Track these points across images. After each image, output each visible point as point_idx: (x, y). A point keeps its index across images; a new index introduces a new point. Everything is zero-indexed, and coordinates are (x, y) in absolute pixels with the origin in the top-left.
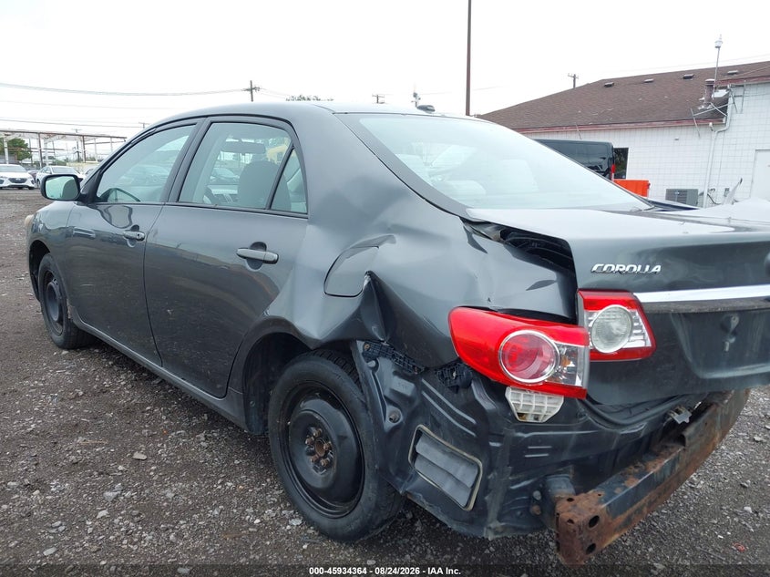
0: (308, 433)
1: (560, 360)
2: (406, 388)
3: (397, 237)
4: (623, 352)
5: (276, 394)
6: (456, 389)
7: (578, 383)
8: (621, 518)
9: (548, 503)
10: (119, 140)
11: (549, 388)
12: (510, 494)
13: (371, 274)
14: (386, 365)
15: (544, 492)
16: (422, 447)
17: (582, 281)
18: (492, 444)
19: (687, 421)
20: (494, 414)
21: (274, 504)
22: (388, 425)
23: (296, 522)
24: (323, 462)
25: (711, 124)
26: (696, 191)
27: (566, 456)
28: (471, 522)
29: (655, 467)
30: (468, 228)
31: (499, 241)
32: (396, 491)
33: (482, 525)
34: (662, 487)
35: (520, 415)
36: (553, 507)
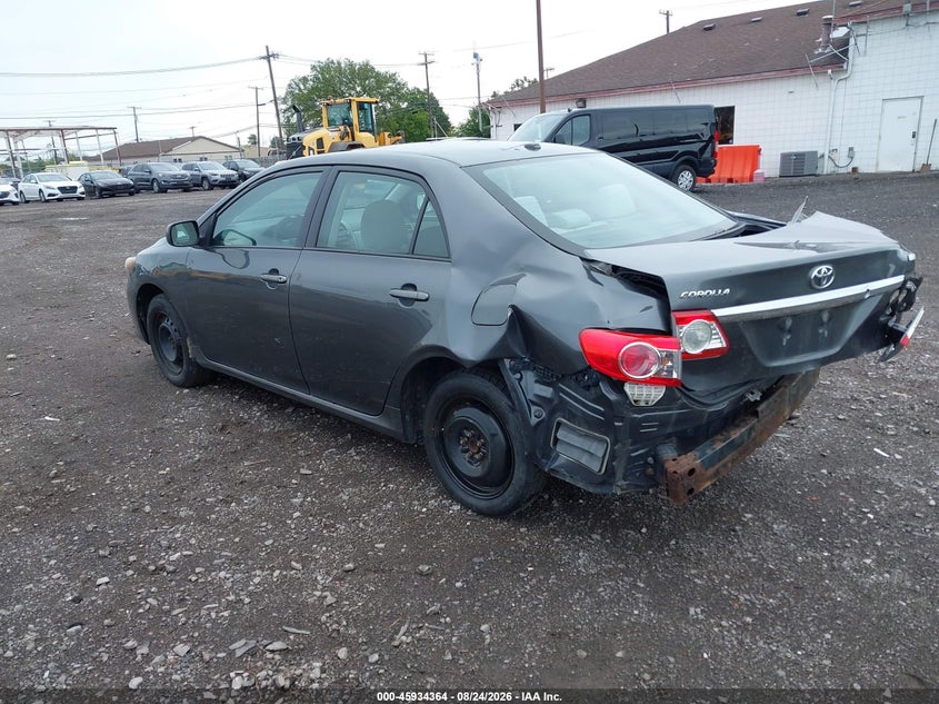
0: (462, 435)
1: (661, 361)
2: (547, 392)
3: (528, 274)
4: (706, 352)
5: (430, 408)
6: (588, 388)
7: (675, 376)
8: (711, 471)
9: (659, 464)
10: (107, 132)
11: (654, 381)
12: (631, 460)
13: (513, 307)
14: (529, 377)
15: (655, 457)
16: (561, 434)
17: (674, 303)
18: (616, 424)
19: (758, 399)
20: (617, 402)
21: (433, 497)
22: (534, 421)
23: (457, 507)
24: (477, 456)
25: (830, 71)
26: (816, 153)
27: (669, 430)
28: (603, 483)
29: (735, 434)
30: (586, 265)
31: (611, 275)
32: (541, 471)
33: (611, 485)
34: (743, 448)
35: (635, 401)
36: (663, 466)
